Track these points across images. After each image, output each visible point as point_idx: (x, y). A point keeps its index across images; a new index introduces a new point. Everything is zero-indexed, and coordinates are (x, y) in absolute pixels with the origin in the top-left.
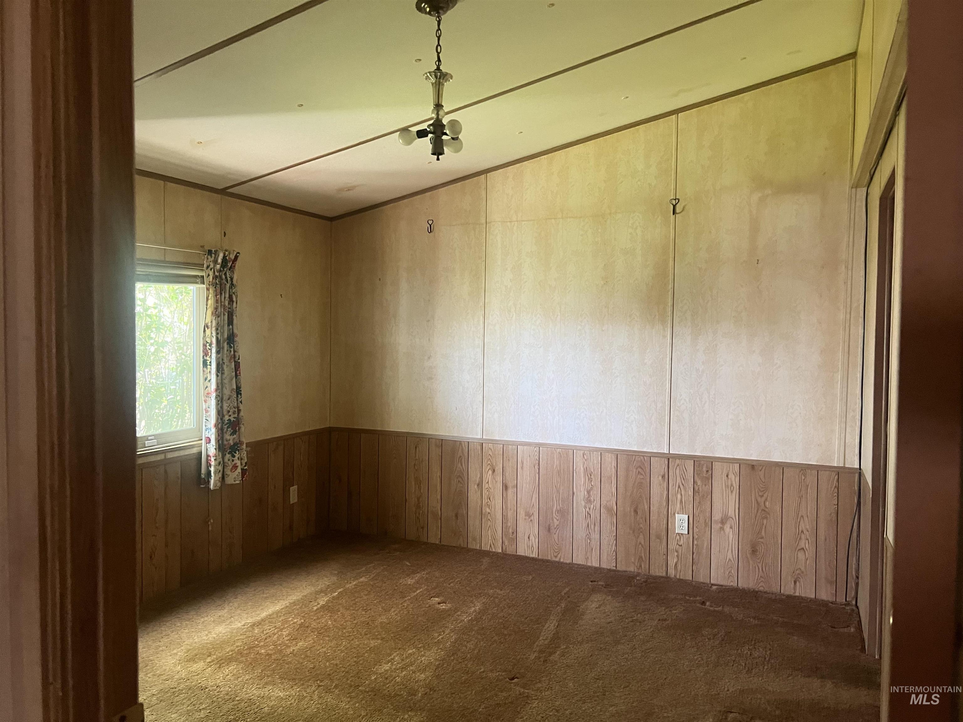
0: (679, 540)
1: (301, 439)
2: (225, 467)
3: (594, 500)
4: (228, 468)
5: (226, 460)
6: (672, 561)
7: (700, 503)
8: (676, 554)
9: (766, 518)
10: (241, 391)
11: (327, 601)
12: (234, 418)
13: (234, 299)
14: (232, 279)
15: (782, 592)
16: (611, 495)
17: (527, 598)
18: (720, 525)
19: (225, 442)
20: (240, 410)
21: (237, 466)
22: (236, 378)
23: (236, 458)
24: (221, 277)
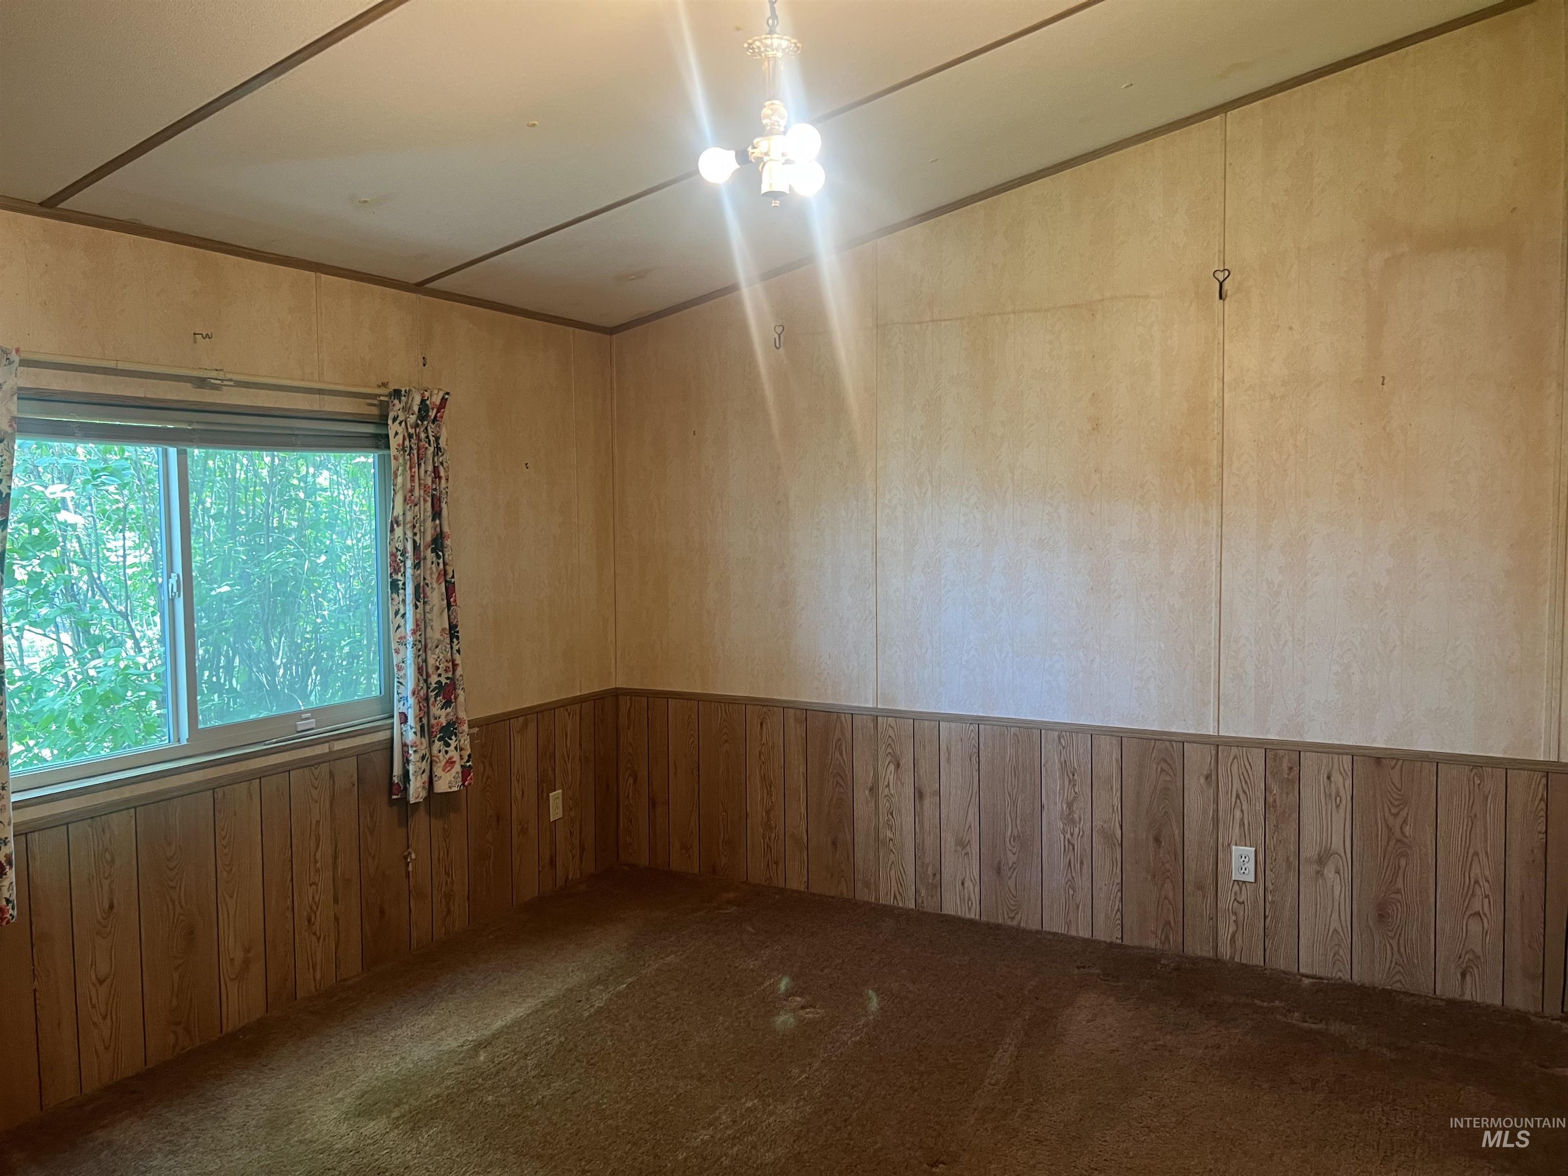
0: (1238, 892)
1: (567, 710)
2: (434, 764)
3: (1080, 819)
4: (439, 765)
5: (435, 752)
6: (1226, 931)
7: (1276, 826)
8: (1234, 918)
9: (1406, 855)
10: (458, 632)
11: (607, 999)
12: (447, 678)
13: (442, 474)
14: (437, 439)
15: (1438, 992)
16: (1111, 811)
17: (962, 999)
18: (1316, 867)
19: (433, 721)
20: (457, 665)
21: (454, 762)
22: (449, 610)
23: (452, 747)
24: (418, 436)
